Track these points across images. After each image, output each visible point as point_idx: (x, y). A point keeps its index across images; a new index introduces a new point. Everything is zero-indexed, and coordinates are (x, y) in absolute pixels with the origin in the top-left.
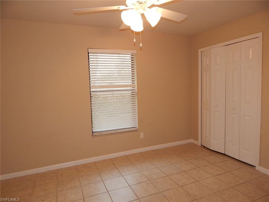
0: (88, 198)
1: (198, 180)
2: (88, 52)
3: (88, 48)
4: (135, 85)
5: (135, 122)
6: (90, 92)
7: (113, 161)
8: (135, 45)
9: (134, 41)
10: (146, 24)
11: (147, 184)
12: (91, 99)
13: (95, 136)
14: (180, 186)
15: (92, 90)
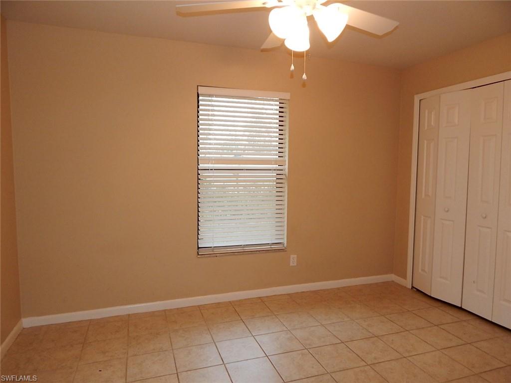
0: (185, 373)
1: (406, 354)
2: (198, 93)
3: (198, 86)
4: (285, 161)
5: (282, 233)
6: (198, 169)
7: (235, 307)
8: (292, 76)
9: (291, 69)
10: (317, 36)
11: (301, 356)
12: (198, 184)
13: (203, 256)
14: (368, 365)
15: (201, 166)
